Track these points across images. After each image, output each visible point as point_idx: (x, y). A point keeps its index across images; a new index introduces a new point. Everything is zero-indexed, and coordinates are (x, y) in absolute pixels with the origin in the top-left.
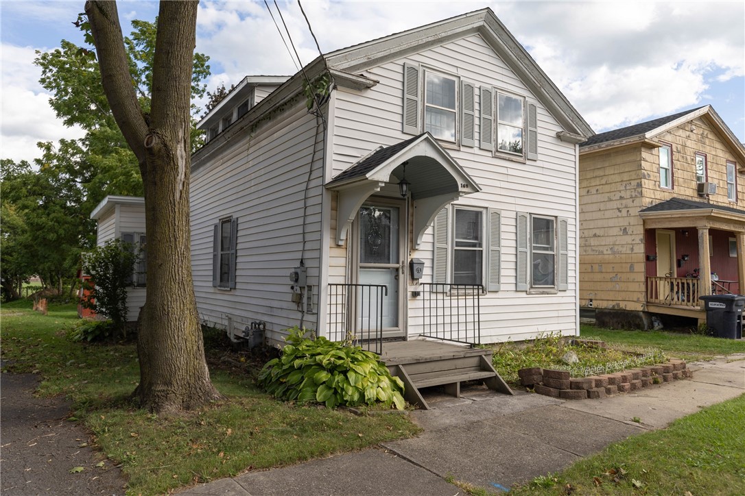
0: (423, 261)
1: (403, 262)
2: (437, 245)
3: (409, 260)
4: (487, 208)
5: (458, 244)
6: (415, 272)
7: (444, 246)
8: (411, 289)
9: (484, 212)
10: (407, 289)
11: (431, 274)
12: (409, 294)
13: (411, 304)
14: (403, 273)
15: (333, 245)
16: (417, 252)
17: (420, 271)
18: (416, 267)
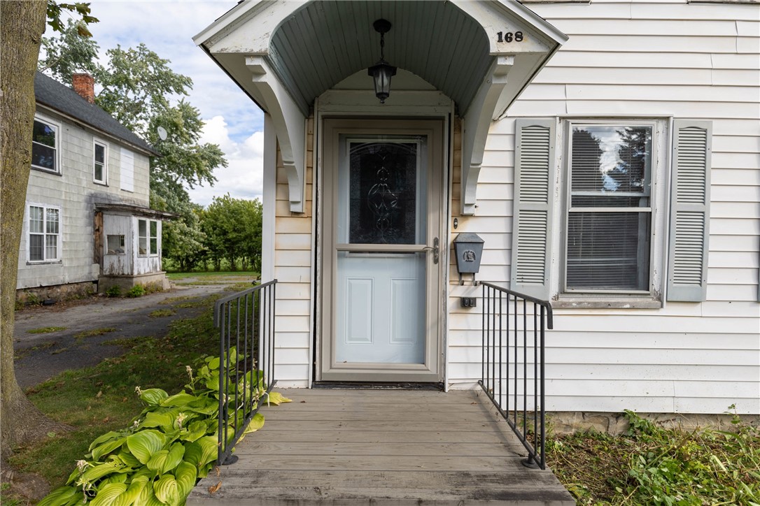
0: (482, 237)
1: (436, 241)
2: (520, 205)
3: (451, 238)
4: (667, 118)
5: (577, 201)
6: (462, 261)
7: (540, 206)
8: (455, 292)
9: (658, 128)
10: (445, 293)
11: (505, 262)
12: (451, 303)
13: (454, 322)
14: (436, 261)
15: (283, 212)
16: (471, 221)
17: (475, 259)
18: (462, 250)
